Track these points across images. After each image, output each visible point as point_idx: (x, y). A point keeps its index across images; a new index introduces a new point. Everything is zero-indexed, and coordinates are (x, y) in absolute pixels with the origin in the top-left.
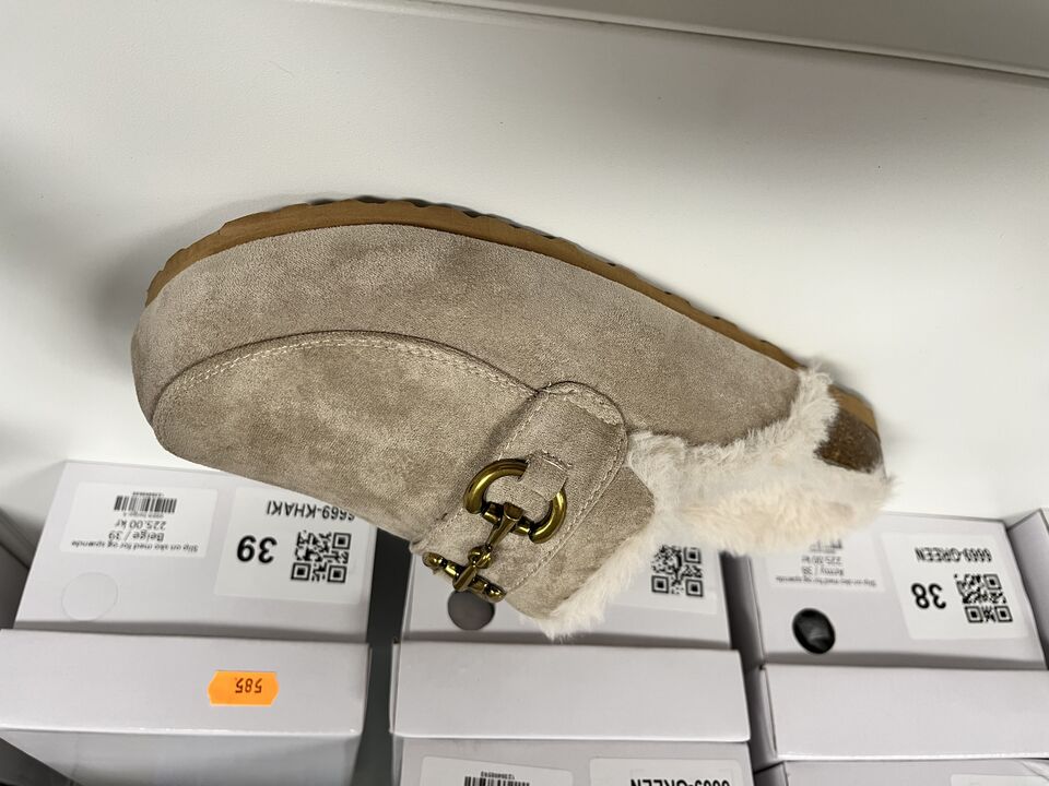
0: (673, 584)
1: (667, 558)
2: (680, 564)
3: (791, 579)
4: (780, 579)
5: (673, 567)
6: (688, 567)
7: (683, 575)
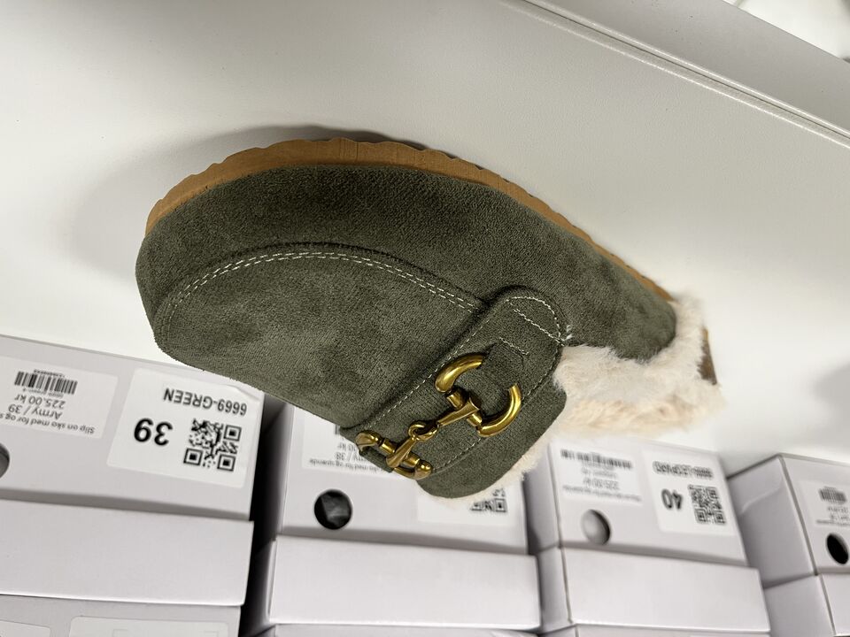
0: (206, 458)
1: (206, 433)
2: (218, 440)
3: (324, 463)
4: (312, 461)
5: (211, 442)
6: (225, 443)
7: (220, 450)
